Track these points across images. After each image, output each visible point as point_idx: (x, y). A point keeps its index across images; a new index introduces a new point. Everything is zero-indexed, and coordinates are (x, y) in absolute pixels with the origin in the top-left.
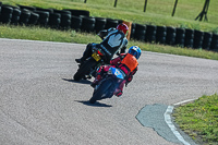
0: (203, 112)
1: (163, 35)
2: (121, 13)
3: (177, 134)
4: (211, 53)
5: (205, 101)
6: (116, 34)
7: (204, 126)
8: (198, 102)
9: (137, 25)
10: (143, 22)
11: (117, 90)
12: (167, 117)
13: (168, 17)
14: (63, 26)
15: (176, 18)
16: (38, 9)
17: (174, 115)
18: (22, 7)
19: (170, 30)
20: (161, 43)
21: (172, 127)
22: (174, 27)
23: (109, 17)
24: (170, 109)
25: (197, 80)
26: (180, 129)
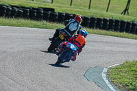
0: (126, 72)
1: (101, 24)
2: (74, 10)
3: (110, 85)
4: (131, 35)
5: (127, 65)
6: (74, 22)
7: (127, 81)
8: (123, 66)
9: (85, 17)
10: (89, 15)
11: (72, 57)
12: (104, 75)
13: (104, 12)
14: (38, 18)
15: (109, 13)
16: (22, 7)
17: (108, 74)
18: (12, 6)
19: (105, 20)
20: (100, 28)
21: (107, 81)
22: (108, 19)
23: (67, 12)
24: (105, 70)
25: (122, 52)
26: (112, 83)
